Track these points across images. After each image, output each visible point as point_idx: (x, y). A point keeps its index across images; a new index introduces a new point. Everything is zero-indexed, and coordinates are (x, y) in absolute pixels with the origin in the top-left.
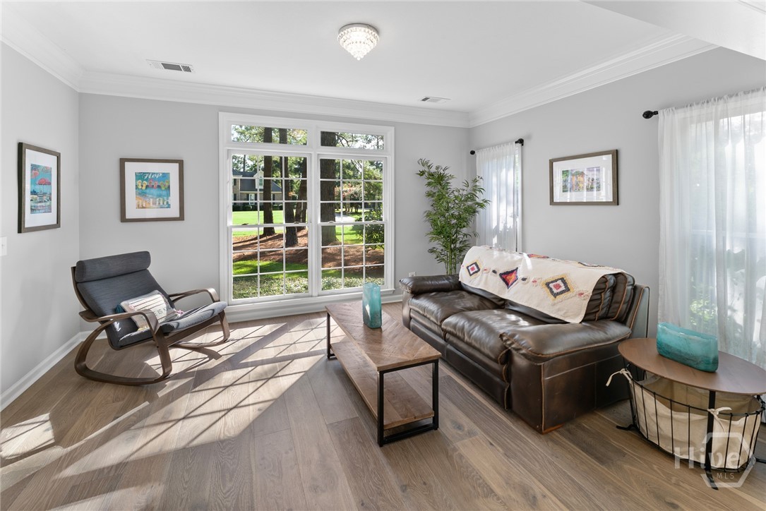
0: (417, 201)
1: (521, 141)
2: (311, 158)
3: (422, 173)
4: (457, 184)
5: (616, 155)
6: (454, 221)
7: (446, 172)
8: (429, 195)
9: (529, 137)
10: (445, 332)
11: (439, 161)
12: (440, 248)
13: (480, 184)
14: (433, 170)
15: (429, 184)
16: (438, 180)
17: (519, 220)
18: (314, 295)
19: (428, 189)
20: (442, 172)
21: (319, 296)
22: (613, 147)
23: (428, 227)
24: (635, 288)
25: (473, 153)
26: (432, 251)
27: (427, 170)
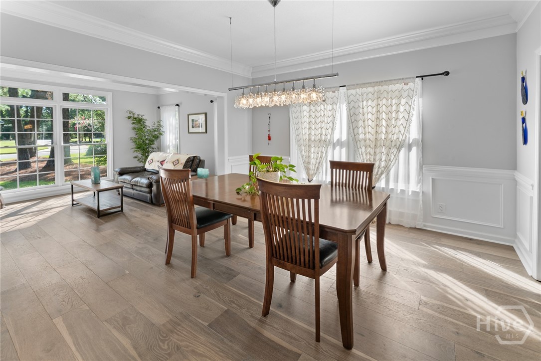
0: (127, 132)
1: (177, 105)
2: (56, 107)
3: (129, 118)
4: (150, 124)
5: (206, 114)
6: (147, 142)
7: (143, 117)
8: (134, 129)
9: (181, 103)
10: (132, 185)
11: (138, 112)
12: (140, 156)
13: (162, 124)
14: (136, 116)
15: (134, 123)
16: (138, 121)
17: (178, 140)
18: (59, 185)
19: (133, 126)
20: (141, 117)
21: (63, 185)
22: (205, 112)
23: (133, 145)
24: (200, 160)
25: (159, 108)
26: (135, 157)
27: (132, 115)
